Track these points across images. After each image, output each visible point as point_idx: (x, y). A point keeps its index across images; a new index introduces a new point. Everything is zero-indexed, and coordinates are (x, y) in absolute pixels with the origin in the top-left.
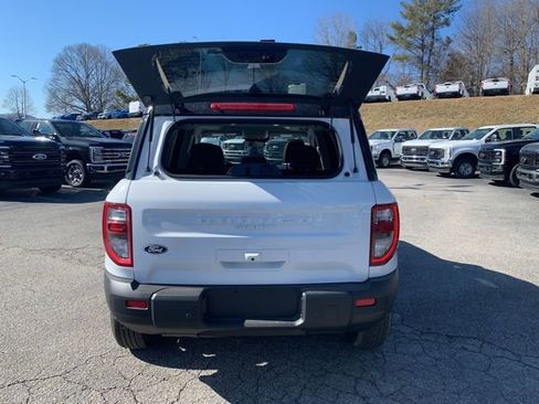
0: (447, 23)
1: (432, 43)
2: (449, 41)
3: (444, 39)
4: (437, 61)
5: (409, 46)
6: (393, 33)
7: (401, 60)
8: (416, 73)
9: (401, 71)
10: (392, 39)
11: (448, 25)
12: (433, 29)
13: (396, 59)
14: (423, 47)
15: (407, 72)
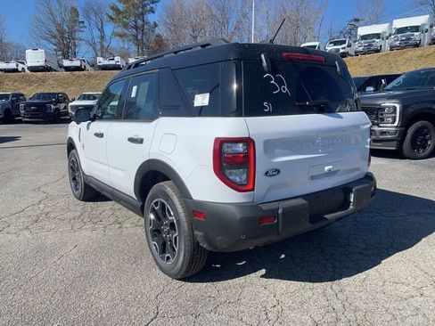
0: (152, 11)
1: (143, 26)
2: (156, 25)
3: (152, 23)
4: (148, 40)
5: (126, 26)
6: (111, 13)
7: (121, 36)
8: (134, 48)
9: (122, 46)
10: (111, 17)
11: (153, 12)
12: (142, 14)
13: (117, 35)
14: (136, 28)
15: (126, 46)
